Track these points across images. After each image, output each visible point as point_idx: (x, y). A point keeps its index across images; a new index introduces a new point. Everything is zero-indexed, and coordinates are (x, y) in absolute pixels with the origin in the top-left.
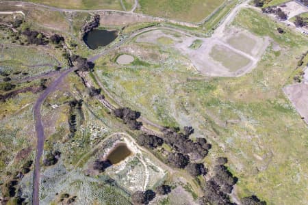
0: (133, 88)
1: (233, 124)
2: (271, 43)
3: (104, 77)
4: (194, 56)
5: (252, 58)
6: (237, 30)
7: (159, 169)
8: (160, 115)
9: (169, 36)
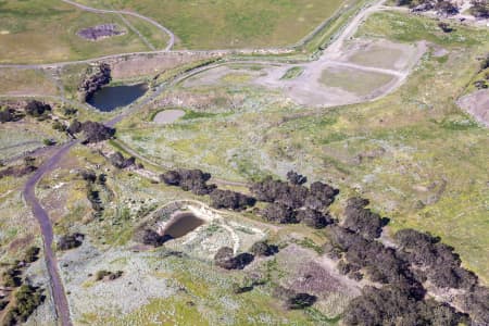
0: (192, 147)
1: (371, 157)
2: (431, 48)
3: (136, 142)
4: (290, 88)
5: (396, 73)
6: (365, 42)
7: (254, 230)
8: (243, 171)
9: (241, 71)
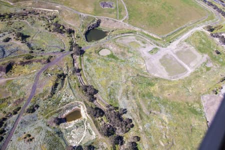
0: (101, 73)
1: (154, 114)
2: (207, 60)
3: (87, 62)
4: (149, 59)
5: (188, 68)
6: (187, 45)
7: (93, 133)
8: (110, 95)
9: (138, 42)
